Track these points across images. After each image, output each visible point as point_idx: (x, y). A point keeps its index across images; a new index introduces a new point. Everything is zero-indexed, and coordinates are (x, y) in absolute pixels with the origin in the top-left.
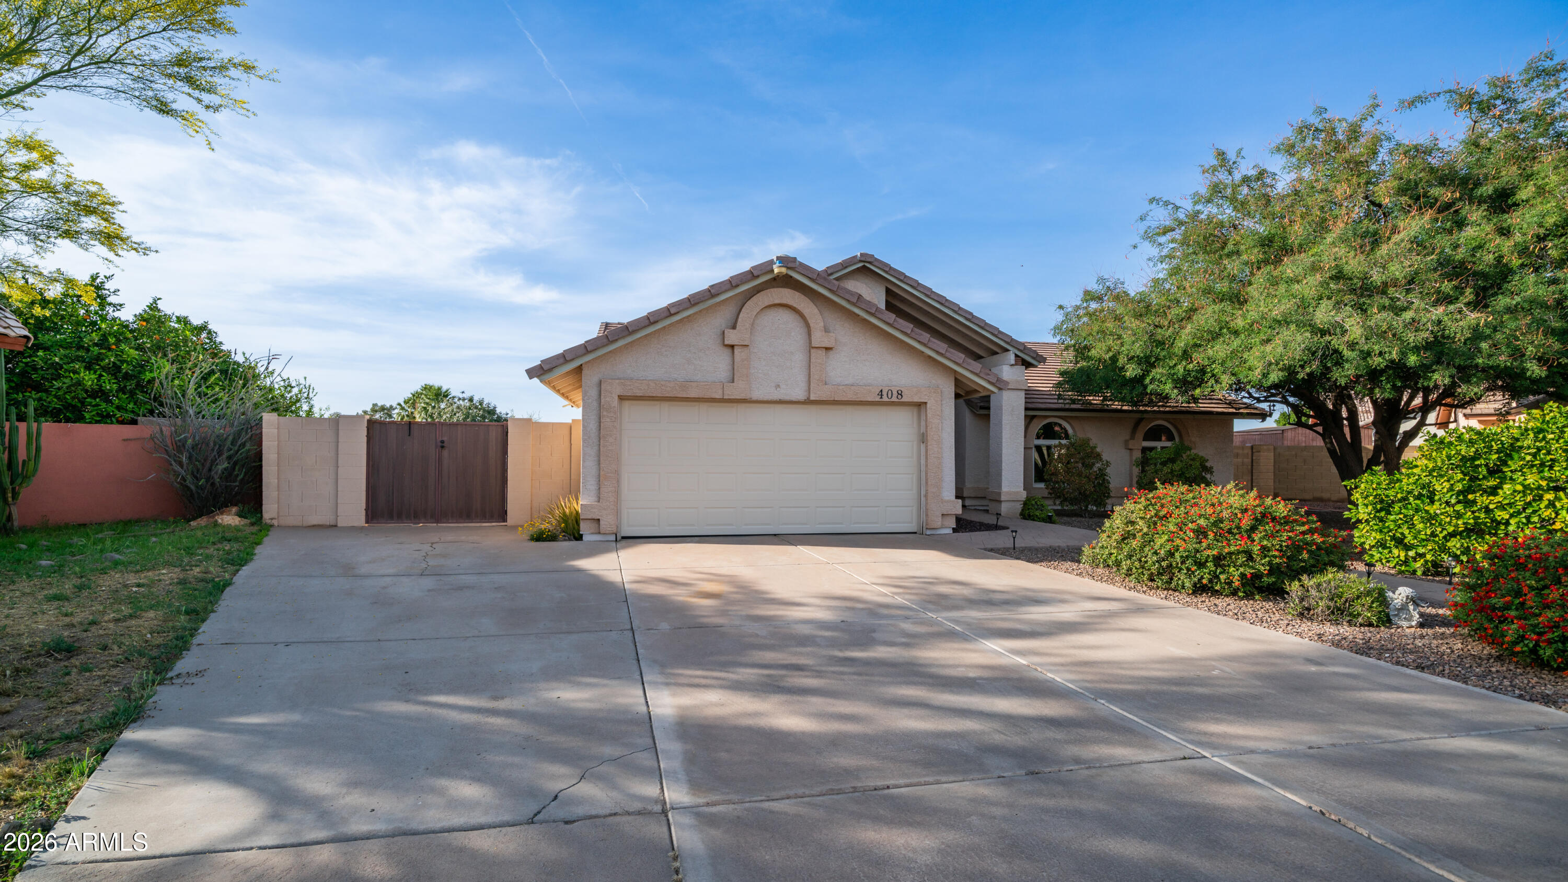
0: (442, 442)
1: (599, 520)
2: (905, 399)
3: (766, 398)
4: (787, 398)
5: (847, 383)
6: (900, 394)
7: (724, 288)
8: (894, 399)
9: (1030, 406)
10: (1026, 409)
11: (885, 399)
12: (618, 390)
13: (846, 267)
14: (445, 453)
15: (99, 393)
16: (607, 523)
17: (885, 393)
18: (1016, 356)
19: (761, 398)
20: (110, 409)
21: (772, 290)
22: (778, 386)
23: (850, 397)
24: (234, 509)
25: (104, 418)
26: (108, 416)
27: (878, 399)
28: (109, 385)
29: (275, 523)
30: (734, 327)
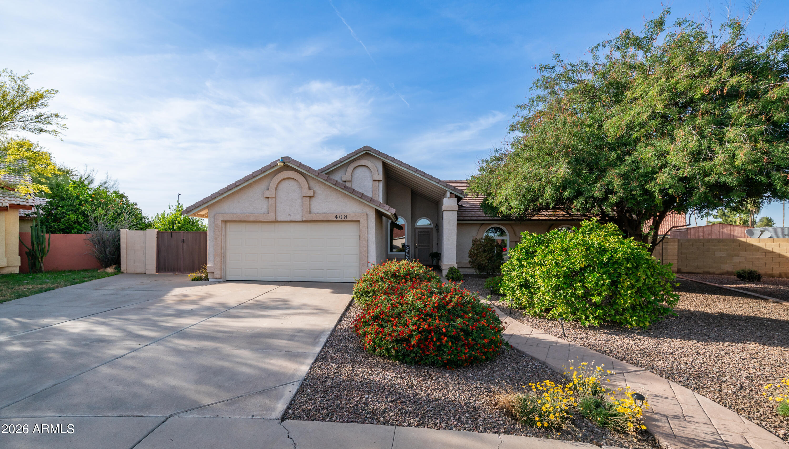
0: (183, 240)
1: (214, 273)
2: (348, 219)
3: (284, 220)
4: (294, 220)
5: (321, 212)
6: (346, 217)
7: (258, 173)
8: (343, 219)
9: (462, 218)
10: (458, 220)
11: (338, 219)
12: (221, 218)
13: (357, 154)
14: (185, 244)
15: (77, 222)
16: (218, 274)
17: (338, 217)
18: (450, 193)
19: (282, 220)
20: (81, 228)
21: (286, 172)
22: (290, 215)
23: (322, 218)
24: (114, 266)
25: (80, 232)
26: (82, 231)
27: (335, 219)
28: (81, 219)
29: (125, 272)
30: (268, 190)
